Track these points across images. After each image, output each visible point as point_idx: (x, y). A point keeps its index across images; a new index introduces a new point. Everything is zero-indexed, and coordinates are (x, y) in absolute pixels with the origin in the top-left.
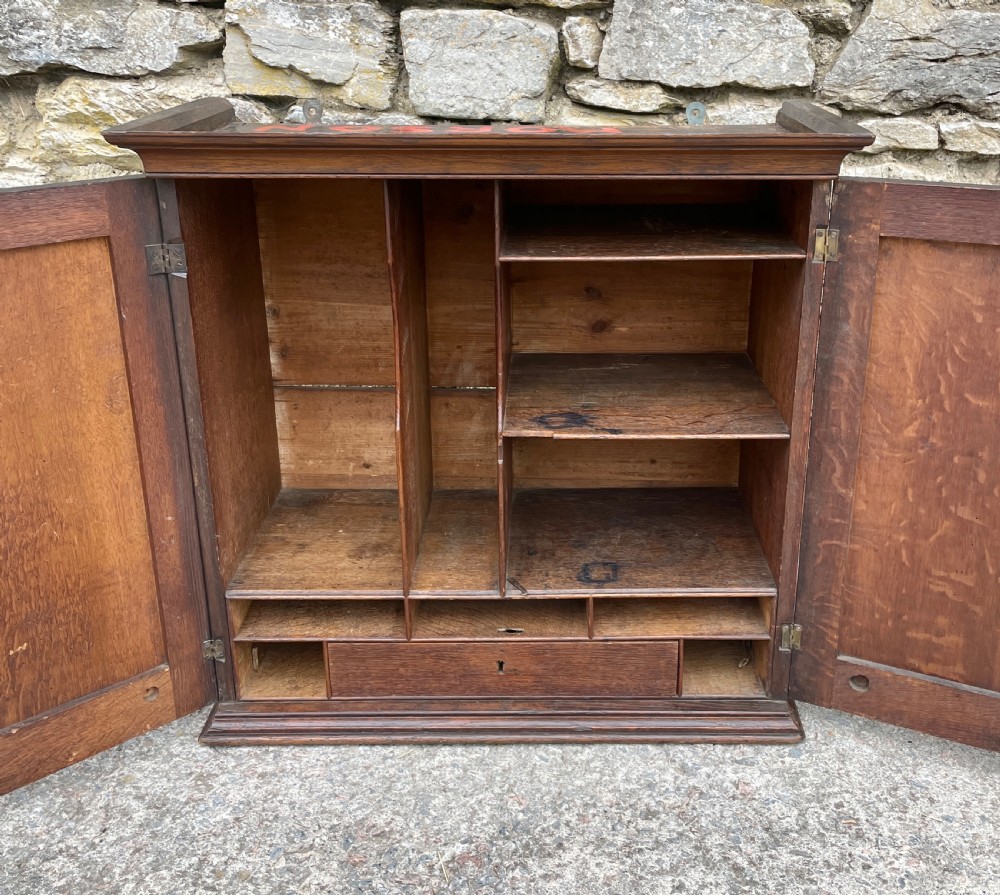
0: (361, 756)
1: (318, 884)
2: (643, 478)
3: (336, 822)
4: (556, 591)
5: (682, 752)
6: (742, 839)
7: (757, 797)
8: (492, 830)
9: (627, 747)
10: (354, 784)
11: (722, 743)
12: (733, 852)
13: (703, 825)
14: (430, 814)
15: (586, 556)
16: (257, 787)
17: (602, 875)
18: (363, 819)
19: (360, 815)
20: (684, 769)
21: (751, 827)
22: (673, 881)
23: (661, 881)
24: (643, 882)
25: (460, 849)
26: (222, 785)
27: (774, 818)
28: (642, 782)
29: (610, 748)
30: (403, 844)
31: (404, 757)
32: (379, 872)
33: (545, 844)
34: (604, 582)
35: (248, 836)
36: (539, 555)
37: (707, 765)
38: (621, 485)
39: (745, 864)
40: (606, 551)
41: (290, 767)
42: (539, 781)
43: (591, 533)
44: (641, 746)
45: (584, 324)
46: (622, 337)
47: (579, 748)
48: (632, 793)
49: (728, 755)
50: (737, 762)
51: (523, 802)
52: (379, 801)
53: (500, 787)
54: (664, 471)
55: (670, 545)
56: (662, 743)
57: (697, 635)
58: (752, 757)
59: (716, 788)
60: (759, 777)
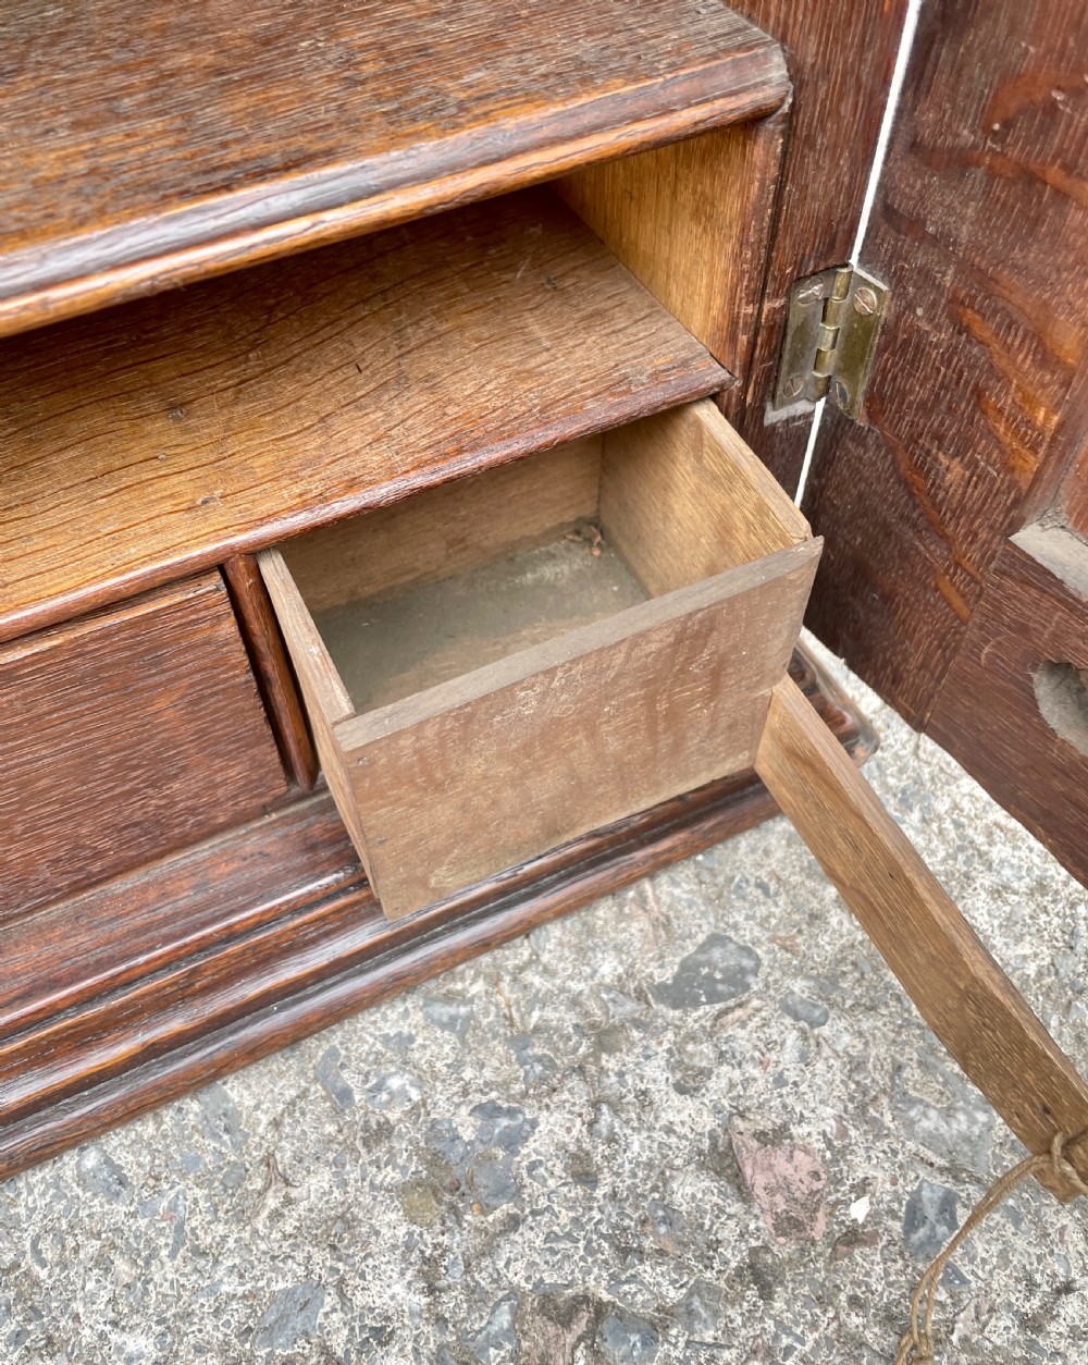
5: (403, 1042)
7: (859, 1210)
9: (117, 1143)
11: (562, 912)
37: (546, 1088)
44: (193, 1106)
50: (663, 992)
56: (290, 1039)
57: (323, 499)
58: (716, 940)
59: (648, 1244)
60: (804, 1058)
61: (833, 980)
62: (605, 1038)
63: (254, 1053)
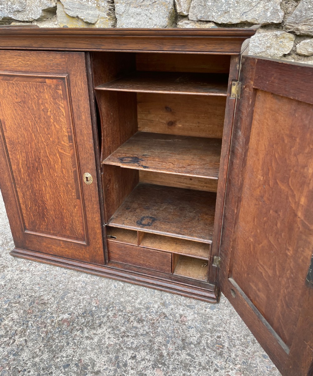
0: (56, 271)
1: (12, 318)
2: (186, 185)
3: (33, 295)
4: (126, 226)
5: (168, 296)
6: (171, 342)
7: (187, 324)
8: (81, 312)
9: (148, 289)
10: (48, 281)
11: (185, 296)
12: (164, 347)
13: (158, 331)
14: (64, 300)
15: (147, 213)
16: (17, 275)
17: (107, 343)
18: (42, 296)
19: (42, 293)
20: (164, 304)
21: (177, 337)
22: (133, 354)
23: (128, 352)
24: (121, 351)
25: (66, 317)
26: (8, 271)
27: (188, 335)
28: (146, 305)
29: (141, 288)
30: (49, 309)
31: (70, 274)
32: (34, 318)
33: (95, 323)
34: (145, 225)
35: (3, 293)
36: (130, 210)
37: (174, 304)
38: (178, 186)
39: (165, 354)
40: (155, 213)
41: (31, 269)
42: (109, 295)
43: (155, 204)
44: (153, 291)
45: (165, 122)
46: (179, 128)
47: (130, 285)
48: (139, 309)
49: (185, 302)
50: (186, 306)
51: (98, 303)
52: (51, 290)
53: (94, 295)
54: (195, 183)
55: (181, 214)
56: (161, 290)
57: (179, 252)
58: (193, 305)
59: (172, 316)
60: (192, 315)
61: (199, 314)
62: (180, 305)
63: (158, 289)
